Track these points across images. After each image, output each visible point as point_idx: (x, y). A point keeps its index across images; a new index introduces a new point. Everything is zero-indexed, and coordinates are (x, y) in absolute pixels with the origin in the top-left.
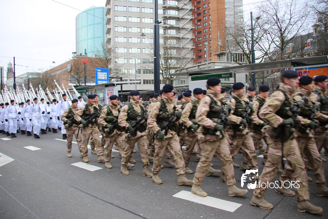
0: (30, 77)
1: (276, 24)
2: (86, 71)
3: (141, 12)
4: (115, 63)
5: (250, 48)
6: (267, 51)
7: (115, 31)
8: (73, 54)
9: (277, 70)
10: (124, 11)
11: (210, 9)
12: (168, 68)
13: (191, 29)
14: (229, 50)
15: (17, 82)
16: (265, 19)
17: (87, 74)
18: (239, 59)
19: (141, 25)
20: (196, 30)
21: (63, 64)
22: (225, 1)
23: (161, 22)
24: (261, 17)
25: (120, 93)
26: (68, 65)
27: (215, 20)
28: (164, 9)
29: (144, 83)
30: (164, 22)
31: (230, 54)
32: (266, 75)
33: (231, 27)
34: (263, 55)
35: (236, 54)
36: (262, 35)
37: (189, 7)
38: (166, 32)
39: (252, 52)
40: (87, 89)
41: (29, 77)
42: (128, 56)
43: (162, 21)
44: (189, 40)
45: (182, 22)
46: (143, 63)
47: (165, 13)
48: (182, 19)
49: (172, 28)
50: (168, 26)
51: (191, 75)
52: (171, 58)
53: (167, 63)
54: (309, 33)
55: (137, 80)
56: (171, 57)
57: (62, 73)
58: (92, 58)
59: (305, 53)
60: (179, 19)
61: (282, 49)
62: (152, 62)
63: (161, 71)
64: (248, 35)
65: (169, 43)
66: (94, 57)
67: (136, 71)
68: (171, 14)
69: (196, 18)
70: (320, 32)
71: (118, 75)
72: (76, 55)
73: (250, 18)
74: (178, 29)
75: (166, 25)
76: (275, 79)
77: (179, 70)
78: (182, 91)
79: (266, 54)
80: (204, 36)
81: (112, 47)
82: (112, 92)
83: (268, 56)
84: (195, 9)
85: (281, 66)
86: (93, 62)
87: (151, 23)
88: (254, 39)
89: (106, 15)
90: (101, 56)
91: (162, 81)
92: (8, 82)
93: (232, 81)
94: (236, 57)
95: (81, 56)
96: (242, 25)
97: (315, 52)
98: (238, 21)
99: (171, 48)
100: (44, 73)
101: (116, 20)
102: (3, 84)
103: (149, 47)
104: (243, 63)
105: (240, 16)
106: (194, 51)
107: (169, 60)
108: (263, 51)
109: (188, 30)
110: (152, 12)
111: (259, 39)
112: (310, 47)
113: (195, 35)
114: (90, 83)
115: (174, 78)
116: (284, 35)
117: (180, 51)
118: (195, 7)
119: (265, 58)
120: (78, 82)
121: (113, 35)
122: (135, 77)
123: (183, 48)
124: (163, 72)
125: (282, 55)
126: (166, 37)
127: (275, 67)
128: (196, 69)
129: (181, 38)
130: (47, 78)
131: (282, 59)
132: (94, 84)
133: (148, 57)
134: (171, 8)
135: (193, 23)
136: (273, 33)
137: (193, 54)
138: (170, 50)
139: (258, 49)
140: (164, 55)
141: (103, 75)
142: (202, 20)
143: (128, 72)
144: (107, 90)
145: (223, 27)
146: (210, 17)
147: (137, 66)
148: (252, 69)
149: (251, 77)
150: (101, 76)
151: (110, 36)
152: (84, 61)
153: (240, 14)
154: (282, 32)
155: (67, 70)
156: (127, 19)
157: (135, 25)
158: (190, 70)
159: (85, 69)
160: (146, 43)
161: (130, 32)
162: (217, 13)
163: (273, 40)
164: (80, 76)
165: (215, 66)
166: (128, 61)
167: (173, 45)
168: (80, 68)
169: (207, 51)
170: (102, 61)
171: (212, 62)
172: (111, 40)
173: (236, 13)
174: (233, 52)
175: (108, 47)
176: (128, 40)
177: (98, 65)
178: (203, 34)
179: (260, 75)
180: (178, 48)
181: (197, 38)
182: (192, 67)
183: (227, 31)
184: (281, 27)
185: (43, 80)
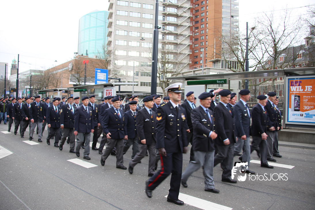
0: (33, 74)
1: (270, 35)
2: (86, 71)
3: (141, 17)
4: (114, 65)
5: (245, 57)
6: (261, 60)
7: (116, 35)
8: (75, 54)
9: (269, 79)
10: (125, 16)
11: (207, 18)
12: (165, 72)
13: (189, 36)
14: (224, 57)
15: (20, 79)
16: (260, 30)
17: (87, 74)
18: (233, 66)
19: (141, 30)
20: (193, 37)
21: (65, 63)
22: (223, 10)
23: (160, 28)
24: (256, 28)
25: (118, 94)
26: (70, 64)
27: (212, 28)
28: (164, 15)
29: (141, 85)
31: (225, 62)
32: (258, 83)
33: (227, 36)
34: (257, 64)
35: (231, 62)
36: (257, 45)
37: (188, 15)
38: (165, 38)
39: (246, 61)
40: (86, 88)
41: (31, 74)
42: (127, 58)
43: (162, 27)
44: (186, 46)
45: (180, 29)
46: (141, 66)
47: (164, 19)
48: (181, 26)
49: (170, 34)
50: (167, 32)
51: (187, 79)
52: (168, 63)
53: (164, 67)
54: (301, 45)
55: (135, 82)
57: (64, 72)
58: (92, 59)
59: (297, 63)
60: (178, 26)
61: (275, 59)
62: (149, 65)
63: (158, 75)
64: (243, 44)
65: (167, 48)
66: (95, 58)
67: (134, 74)
68: (170, 20)
69: (193, 26)
70: (312, 44)
71: (117, 77)
72: (77, 55)
73: (246, 28)
74: (176, 35)
75: (165, 31)
76: (267, 87)
77: (176, 74)
79: (260, 62)
80: (201, 43)
81: (112, 49)
82: (110, 92)
83: (261, 65)
84: (192, 17)
86: (93, 63)
87: (150, 28)
88: (249, 48)
89: (108, 19)
90: (102, 58)
91: (159, 84)
92: (12, 78)
93: (226, 87)
94: (231, 65)
95: (82, 57)
97: (307, 63)
98: (234, 30)
99: (169, 53)
100: (46, 71)
101: (117, 24)
102: (6, 79)
103: (147, 51)
104: (237, 71)
105: (236, 25)
106: (190, 57)
107: (166, 64)
108: (257, 60)
109: (186, 37)
110: (152, 18)
111: (254, 48)
112: (301, 58)
113: (192, 42)
114: (90, 82)
115: (170, 81)
116: (277, 46)
117: (177, 57)
118: (193, 15)
119: (258, 67)
120: (77, 81)
121: (114, 38)
122: (132, 79)
123: (180, 53)
124: (160, 75)
125: (274, 65)
126: (164, 42)
128: (191, 74)
129: (179, 43)
130: (49, 76)
131: (274, 68)
132: (93, 84)
133: (146, 61)
134: (170, 15)
135: (190, 31)
136: (267, 43)
137: (189, 59)
138: (168, 55)
139: (252, 58)
140: (162, 60)
141: (102, 76)
142: (199, 28)
143: (127, 74)
144: (105, 90)
145: (220, 35)
146: (207, 25)
147: (135, 68)
148: (246, 77)
149: (244, 84)
150: (100, 77)
151: (111, 39)
152: (85, 62)
153: (235, 23)
154: (276, 43)
155: (68, 69)
156: (128, 24)
157: (135, 29)
158: (186, 75)
159: (85, 69)
160: (145, 47)
161: (130, 36)
162: (214, 21)
163: (266, 50)
164: (80, 75)
165: (210, 72)
166: (127, 63)
167: (170, 50)
168: (81, 68)
169: (203, 58)
170: (102, 62)
171: (207, 68)
172: (112, 43)
173: (232, 23)
174: (228, 60)
175: (108, 49)
176: (128, 44)
177: (98, 65)
178: (199, 41)
179: (252, 83)
180: (175, 53)
181: (193, 44)
182: (188, 72)
183: (223, 39)
184: (275, 38)
185: (44, 78)
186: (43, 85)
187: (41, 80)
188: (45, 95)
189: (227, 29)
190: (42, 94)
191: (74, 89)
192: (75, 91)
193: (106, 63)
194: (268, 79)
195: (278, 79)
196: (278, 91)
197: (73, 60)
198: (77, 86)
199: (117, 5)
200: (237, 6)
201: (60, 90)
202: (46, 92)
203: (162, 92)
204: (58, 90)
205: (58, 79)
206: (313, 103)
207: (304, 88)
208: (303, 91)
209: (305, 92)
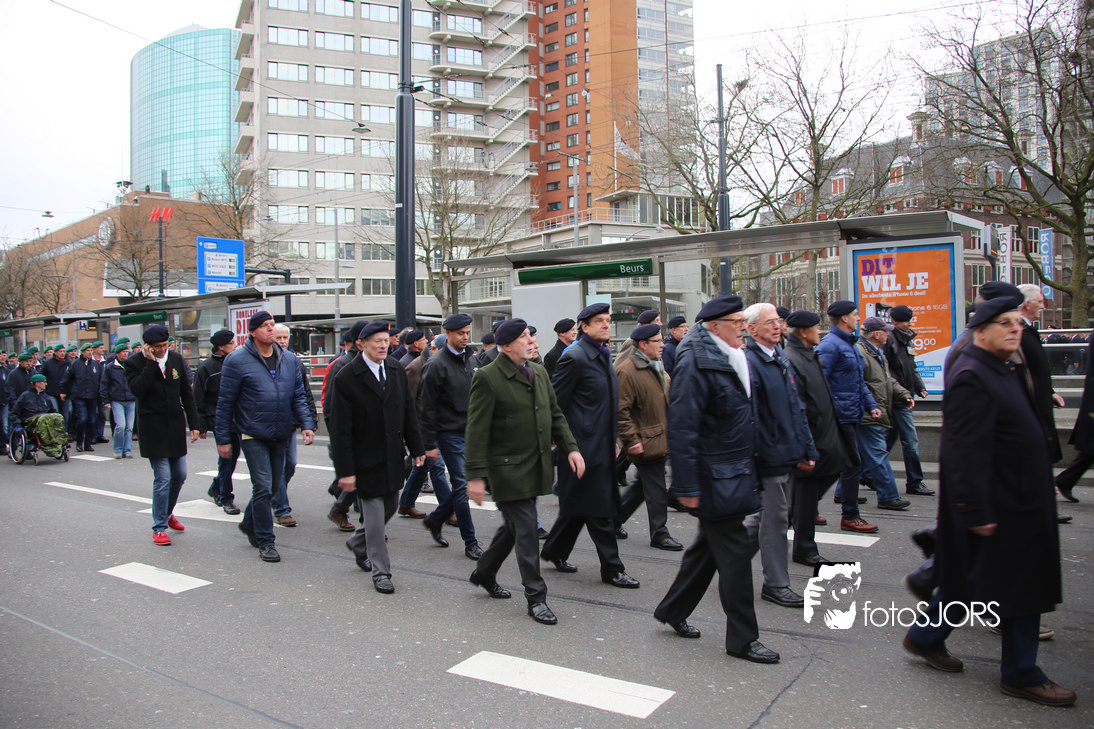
1: (797, 106)
2: (164, 248)
3: (357, 52)
4: (265, 223)
5: (716, 181)
6: (769, 192)
7: (268, 114)
8: (121, 188)
9: (801, 253)
10: (299, 46)
11: (587, 50)
12: (446, 242)
13: (526, 114)
14: (648, 185)
16: (764, 89)
17: (168, 259)
18: (681, 214)
19: (356, 97)
21: (83, 222)
22: (640, 23)
23: (420, 89)
24: (749, 83)
26: (103, 226)
27: (603, 85)
28: (436, 43)
29: (366, 291)
30: (434, 86)
31: (651, 200)
32: (765, 267)
33: (655, 112)
34: (758, 204)
35: (671, 199)
36: (755, 142)
37: (520, 40)
38: (442, 121)
39: (719, 195)
40: (166, 307)
42: (311, 198)
43: (428, 86)
44: (517, 150)
45: (495, 90)
46: (363, 224)
47: (438, 57)
48: (497, 79)
49: (458, 107)
50: (449, 102)
51: (519, 264)
52: (457, 208)
53: (443, 223)
54: (897, 140)
55: (342, 280)
56: (457, 206)
57: (81, 253)
58: (185, 203)
59: (888, 199)
60: (486, 81)
61: (816, 187)
62: (389, 219)
63: (420, 252)
64: (710, 139)
65: (450, 159)
66: (194, 198)
67: (339, 253)
68: (460, 60)
69: (540, 79)
70: (930, 135)
71: (278, 264)
73: (715, 84)
74: (482, 112)
75: (442, 99)
76: (796, 281)
77: (484, 248)
78: (494, 319)
79: (766, 200)
80: (567, 137)
81: (257, 165)
83: (772, 206)
84: (537, 48)
85: (814, 241)
86: (189, 217)
87: (390, 90)
88: (728, 152)
90: (220, 198)
91: (427, 284)
94: (671, 211)
95: (148, 196)
97: (918, 197)
98: (679, 91)
99: (458, 174)
100: (12, 251)
101: (272, 74)
103: (383, 171)
104: (691, 229)
105: (685, 75)
106: (532, 185)
107: (450, 215)
108: (756, 192)
109: (516, 118)
111: (745, 151)
112: (901, 183)
113: (538, 133)
114: (181, 288)
115: (467, 273)
116: (821, 142)
117: (486, 186)
118: (538, 40)
119: (764, 216)
120: (135, 285)
121: (261, 125)
122: (333, 269)
123: (497, 175)
124: (428, 251)
125: (814, 206)
126: (441, 138)
127: (794, 242)
128: (538, 246)
129: (491, 141)
130: (24, 269)
131: (815, 217)
132: (194, 293)
133: (380, 204)
134: (457, 42)
135: (530, 95)
136: (789, 135)
137: (528, 195)
138: (454, 182)
139: (742, 185)
140: (434, 197)
141: (223, 263)
142: (561, 85)
143: (313, 252)
144: (234, 313)
145: (629, 111)
146: (588, 74)
147: (341, 232)
148: (722, 249)
149: (718, 275)
150: (216, 266)
151: (252, 130)
152: (158, 214)
153: (682, 69)
154: (817, 132)
155: (98, 242)
156: (311, 75)
157: (337, 93)
158: (519, 250)
159: (161, 241)
160: (372, 155)
161: (320, 118)
162: (612, 62)
163: (787, 157)
164: (143, 264)
165: (603, 236)
166: (311, 216)
167: (463, 164)
168: (144, 237)
169: (575, 188)
170: (220, 213)
171: (592, 224)
172: (255, 143)
173: (671, 67)
174: (660, 192)
175: (242, 165)
176: (311, 146)
177: (207, 226)
178: (562, 131)
179: (748, 269)
180: (480, 174)
181: (543, 144)
182: (527, 239)
183: (641, 123)
184: (813, 116)
185: (7, 277)
186: (3, 305)
188: (12, 338)
189: (655, 89)
191: (119, 314)
192: (124, 322)
193: (235, 215)
194: (797, 255)
195: (831, 255)
196: (832, 293)
197: (114, 209)
198: (135, 301)
199: (269, 8)
200: (688, 11)
201: (69, 321)
202: (14, 329)
203: (440, 312)
204: (62, 321)
205: (60, 282)
206: (932, 329)
207: (903, 280)
208: (903, 290)
209: (907, 294)
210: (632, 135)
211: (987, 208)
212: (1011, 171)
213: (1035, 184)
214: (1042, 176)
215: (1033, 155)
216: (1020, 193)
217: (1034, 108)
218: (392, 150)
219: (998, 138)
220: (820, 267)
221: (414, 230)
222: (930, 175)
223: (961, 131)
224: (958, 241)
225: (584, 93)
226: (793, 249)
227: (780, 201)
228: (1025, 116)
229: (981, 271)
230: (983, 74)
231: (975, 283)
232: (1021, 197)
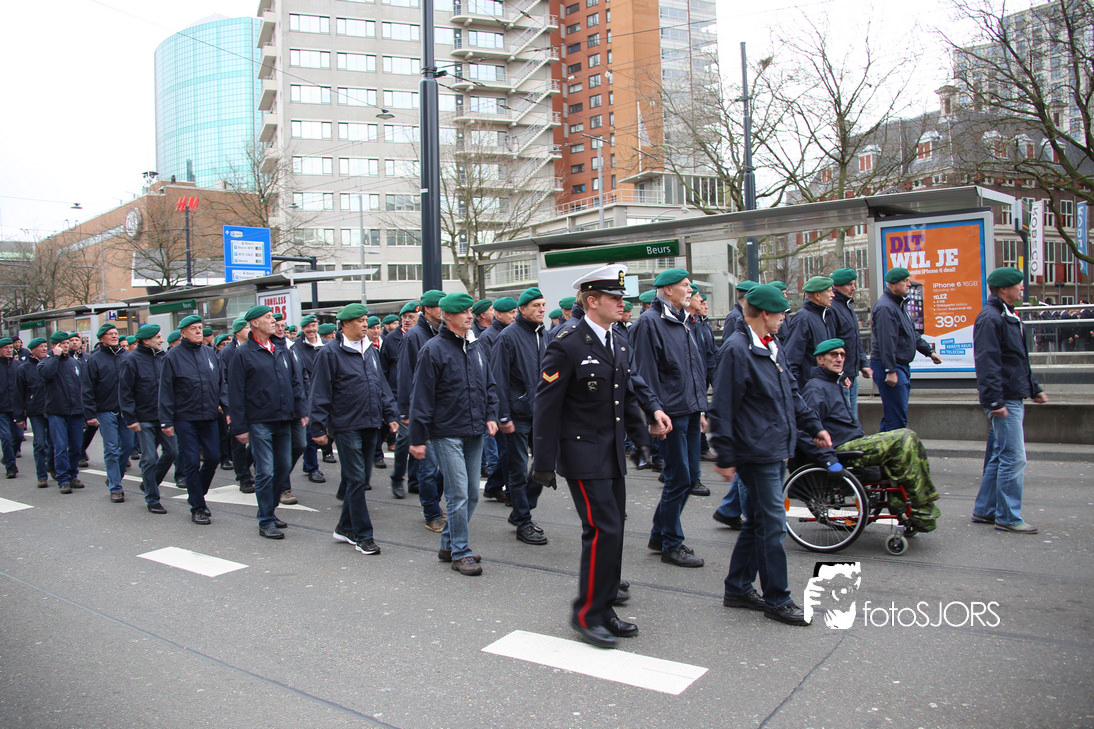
1: (822, 83)
2: (191, 237)
3: (378, 38)
4: (290, 211)
5: (741, 160)
6: (795, 171)
7: (291, 102)
8: (149, 178)
9: (829, 231)
10: (321, 33)
11: (609, 31)
12: (471, 227)
13: (548, 97)
14: (673, 166)
16: (789, 66)
17: (195, 248)
18: (706, 195)
19: (379, 83)
21: (110, 213)
23: (443, 74)
24: (774, 60)
26: (130, 216)
27: (626, 66)
28: (458, 27)
29: (392, 276)
30: (456, 71)
31: (676, 181)
32: (792, 248)
33: (678, 92)
34: (784, 183)
35: (696, 179)
36: (780, 120)
37: (542, 22)
38: (464, 105)
39: (745, 174)
40: (195, 296)
42: (335, 187)
43: (451, 71)
44: (540, 133)
45: (517, 72)
46: (388, 209)
47: (460, 41)
48: (519, 61)
49: (481, 91)
50: (471, 86)
51: (544, 247)
52: (481, 192)
53: (467, 208)
54: (925, 115)
55: (368, 267)
56: (482, 190)
57: (109, 244)
58: (211, 192)
59: (917, 175)
60: (508, 64)
61: (842, 164)
62: (415, 205)
63: (445, 237)
64: (734, 117)
65: (473, 143)
66: (219, 188)
67: (365, 238)
68: (481, 44)
69: (563, 60)
70: (959, 109)
71: (303, 251)
72: (155, 181)
73: (740, 61)
74: (504, 95)
75: (464, 83)
76: (824, 260)
77: (509, 232)
79: (792, 178)
80: (591, 118)
81: (281, 153)
82: (281, 306)
83: (798, 185)
84: (559, 30)
85: (842, 218)
86: (215, 206)
87: (413, 75)
88: (754, 130)
90: (245, 186)
91: (453, 269)
94: (696, 191)
95: (173, 186)
96: (715, 86)
97: (947, 172)
98: (702, 71)
99: (481, 159)
100: (43, 242)
101: (294, 62)
103: (406, 156)
104: (717, 209)
105: (708, 54)
106: (557, 169)
107: (474, 199)
108: (783, 171)
109: (539, 101)
110: (413, 37)
111: (770, 129)
112: (929, 158)
113: (561, 115)
114: (207, 277)
115: (492, 257)
116: (846, 119)
117: (510, 170)
118: (560, 21)
119: (790, 194)
120: (163, 274)
121: (284, 113)
122: (359, 255)
123: (521, 159)
124: (453, 235)
125: (841, 184)
126: (464, 123)
127: (821, 221)
128: (564, 229)
129: (514, 124)
130: (55, 261)
131: (842, 195)
132: (221, 281)
133: (404, 189)
135: (553, 77)
136: (815, 112)
137: (552, 177)
138: (478, 167)
139: (768, 163)
140: (458, 182)
141: (250, 251)
142: (584, 66)
143: (338, 239)
145: (653, 91)
146: (610, 55)
147: (366, 218)
148: (748, 229)
149: (745, 254)
150: (242, 254)
151: (276, 118)
152: (185, 204)
153: (707, 48)
154: (843, 108)
155: (126, 233)
156: (333, 62)
157: (360, 79)
158: (545, 233)
159: (187, 230)
160: (396, 141)
161: (342, 105)
162: (634, 42)
163: (813, 135)
164: (170, 253)
165: (628, 217)
166: (336, 203)
167: (487, 147)
168: (170, 227)
169: (600, 170)
170: (246, 202)
171: (617, 206)
172: (279, 132)
173: (694, 46)
174: (685, 173)
175: (266, 153)
176: (335, 133)
177: (233, 215)
178: (586, 112)
179: (774, 248)
180: (504, 158)
181: (566, 125)
182: (552, 222)
183: (665, 103)
184: (838, 93)
185: (38, 269)
186: (34, 296)
187: (25, 276)
188: (44, 329)
189: (678, 69)
190: (34, 327)
191: (149, 303)
192: (154, 311)
194: (824, 233)
195: (859, 233)
196: (860, 272)
197: (141, 199)
198: (163, 291)
201: (99, 311)
202: (45, 319)
204: (93, 312)
205: (89, 272)
206: (964, 306)
207: (932, 257)
208: (933, 266)
209: (936, 271)
210: (656, 116)
211: (1019, 182)
212: (1043, 144)
213: (1068, 157)
214: (1075, 148)
215: (1065, 127)
216: (1053, 166)
217: (1067, 78)
218: (416, 135)
219: (1029, 111)
220: (848, 246)
221: (439, 216)
222: (959, 150)
223: (991, 104)
224: (988, 216)
225: (607, 74)
226: (820, 228)
227: (807, 179)
228: (1057, 87)
229: (1012, 246)
230: (1013, 45)
231: (1006, 258)
232: (1053, 171)
